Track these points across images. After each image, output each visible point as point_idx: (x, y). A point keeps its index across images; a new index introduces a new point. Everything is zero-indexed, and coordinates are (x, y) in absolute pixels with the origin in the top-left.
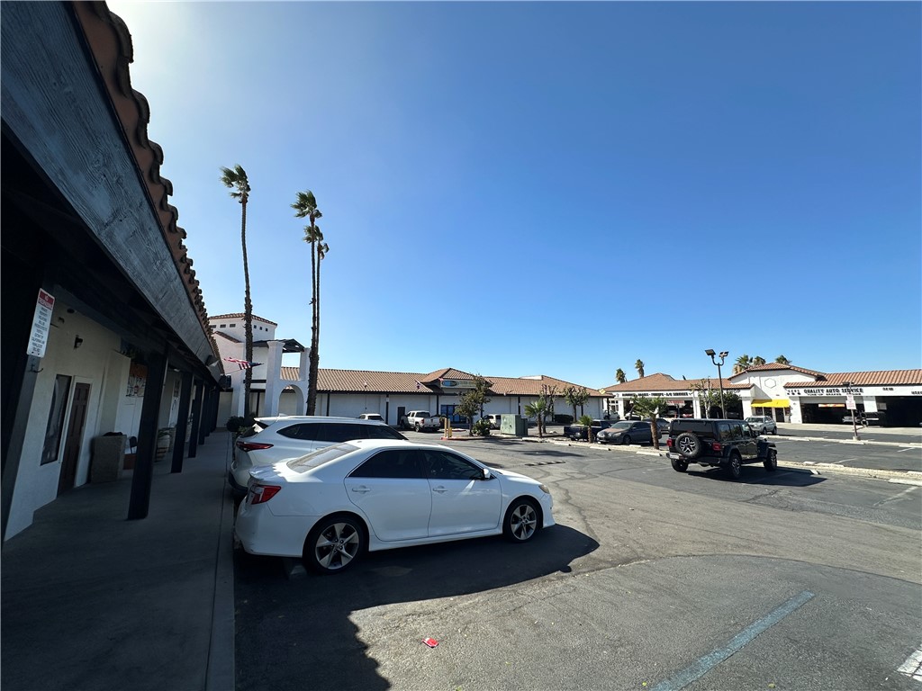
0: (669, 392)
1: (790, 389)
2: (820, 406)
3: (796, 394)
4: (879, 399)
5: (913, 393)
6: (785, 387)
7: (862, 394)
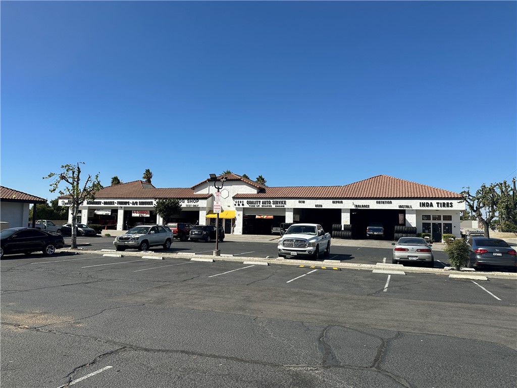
0: (135, 201)
1: (237, 200)
2: (257, 217)
3: (241, 206)
4: (296, 211)
5: (316, 206)
6: (234, 198)
7: (286, 206)
